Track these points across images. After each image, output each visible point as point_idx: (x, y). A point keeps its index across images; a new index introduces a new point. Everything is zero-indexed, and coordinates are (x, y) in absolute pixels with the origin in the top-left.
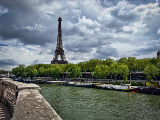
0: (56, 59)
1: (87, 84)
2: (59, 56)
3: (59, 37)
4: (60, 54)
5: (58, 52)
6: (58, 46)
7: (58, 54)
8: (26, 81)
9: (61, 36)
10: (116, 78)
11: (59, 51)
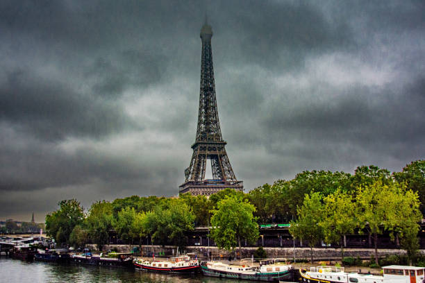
0: (197, 177)
1: (268, 270)
2: (209, 162)
3: (206, 95)
4: (212, 157)
5: (204, 149)
6: (203, 126)
7: (204, 157)
8: (80, 258)
9: (212, 90)
10: (375, 243)
11: (208, 146)
